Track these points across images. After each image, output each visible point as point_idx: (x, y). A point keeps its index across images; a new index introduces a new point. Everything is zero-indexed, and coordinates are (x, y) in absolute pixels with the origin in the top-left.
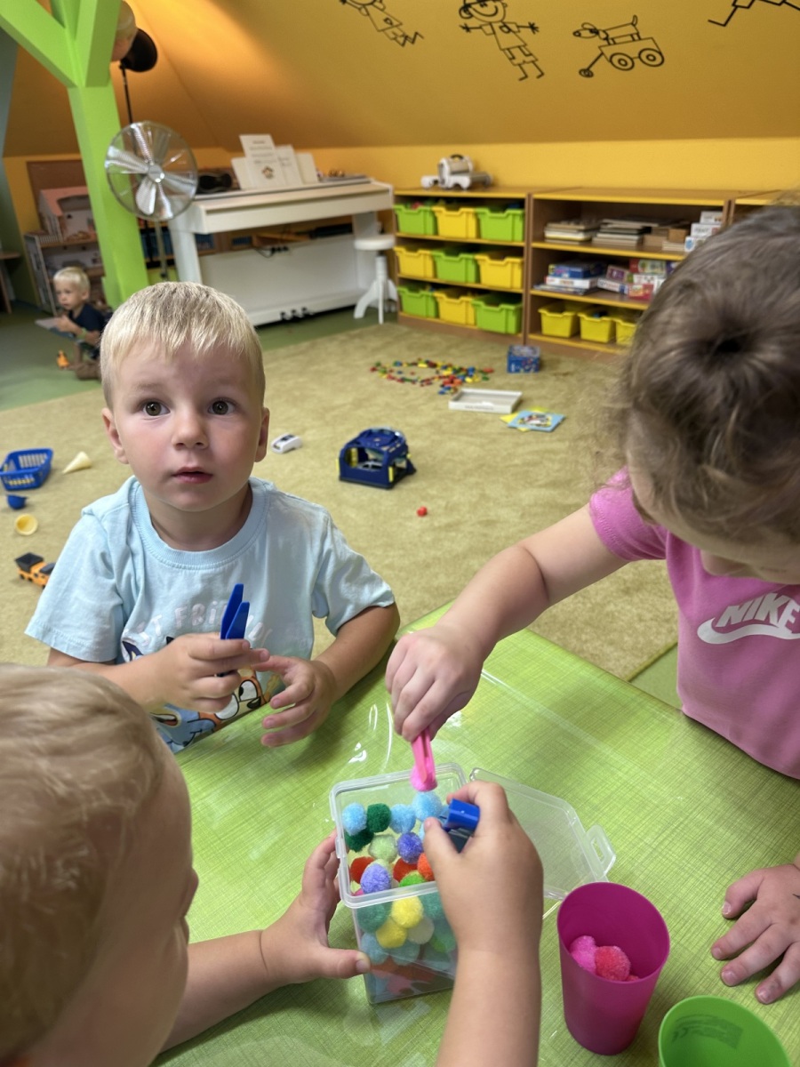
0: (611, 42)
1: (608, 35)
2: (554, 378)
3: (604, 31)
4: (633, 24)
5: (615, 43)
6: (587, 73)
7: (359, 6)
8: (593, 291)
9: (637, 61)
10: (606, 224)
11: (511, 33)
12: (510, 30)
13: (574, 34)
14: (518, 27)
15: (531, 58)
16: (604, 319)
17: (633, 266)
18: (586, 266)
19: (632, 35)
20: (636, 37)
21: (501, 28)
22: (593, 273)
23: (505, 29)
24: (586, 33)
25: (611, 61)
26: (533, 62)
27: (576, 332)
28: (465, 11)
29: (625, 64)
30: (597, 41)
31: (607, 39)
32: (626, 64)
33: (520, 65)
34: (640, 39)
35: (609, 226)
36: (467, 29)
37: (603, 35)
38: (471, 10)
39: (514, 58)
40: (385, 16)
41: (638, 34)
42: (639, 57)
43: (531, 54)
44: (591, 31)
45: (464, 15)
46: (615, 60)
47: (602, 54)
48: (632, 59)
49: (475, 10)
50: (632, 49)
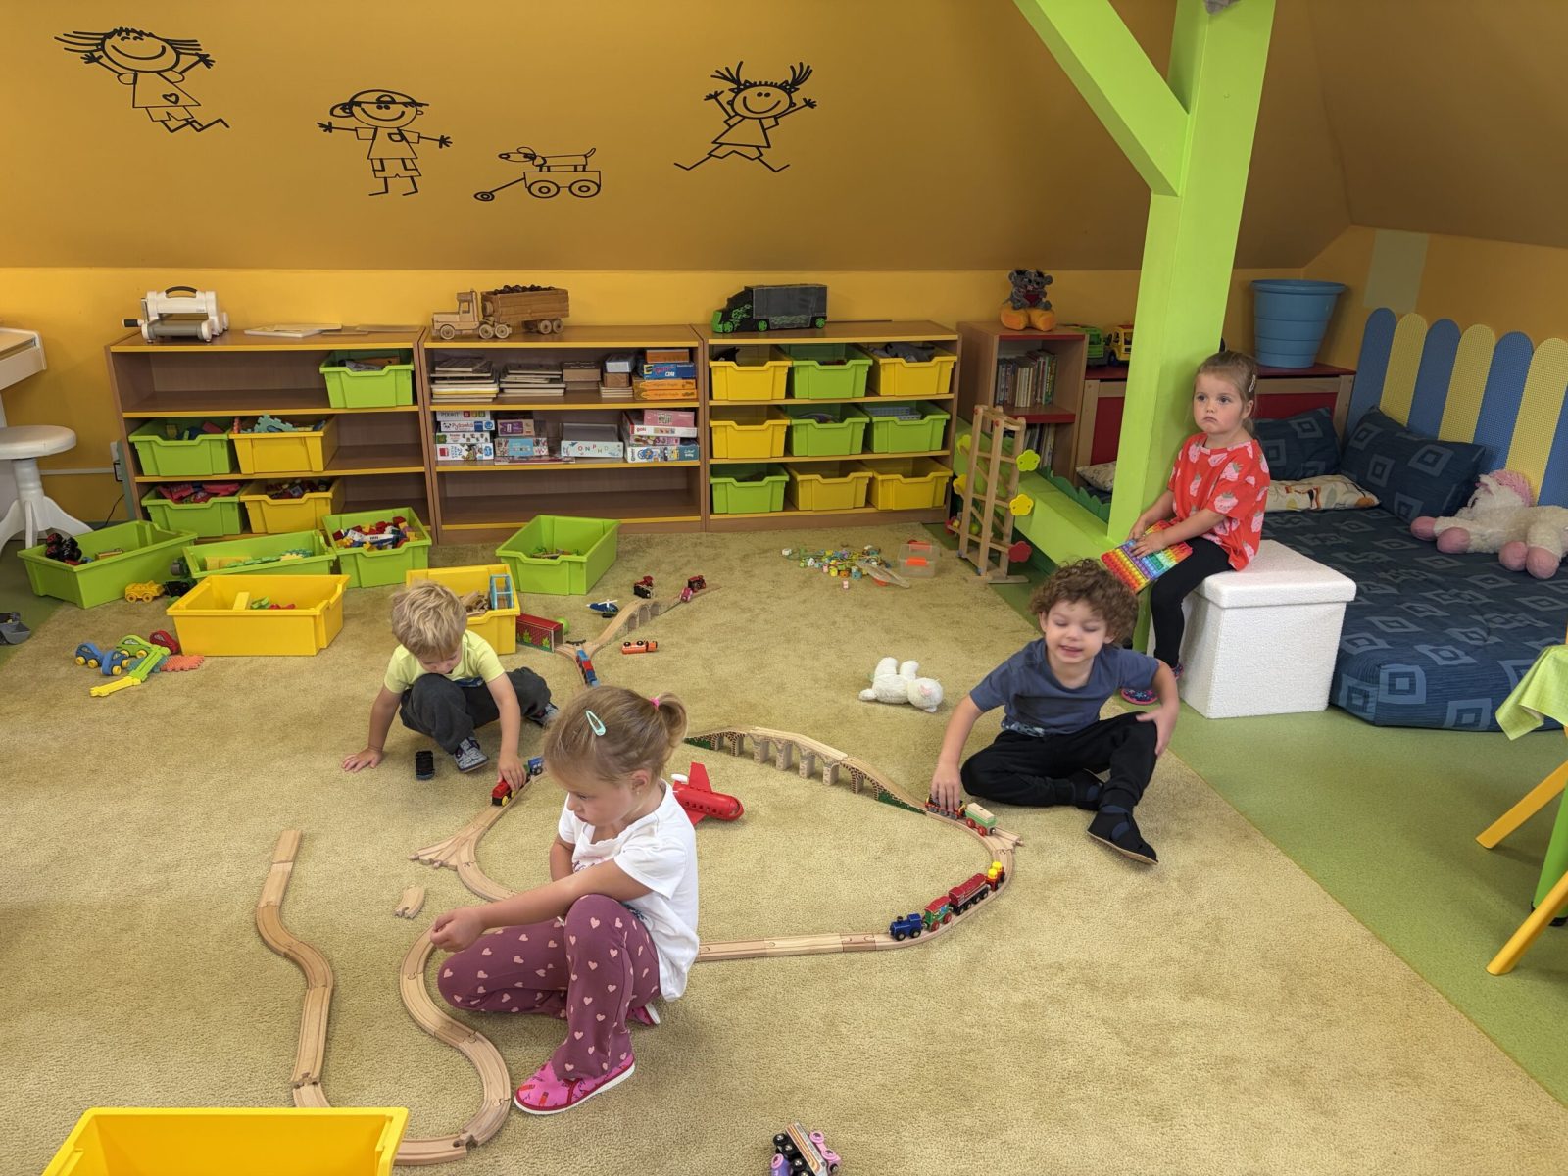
0: (545, 168)
1: (545, 162)
3: (543, 158)
4: (585, 156)
5: (549, 170)
6: (487, 196)
7: (121, 70)
9: (564, 192)
11: (404, 142)
12: (403, 138)
13: (500, 156)
14: (420, 137)
15: (415, 173)
19: (576, 166)
20: (580, 168)
21: (390, 135)
23: (398, 138)
24: (521, 157)
25: (529, 189)
26: (412, 178)
28: (343, 109)
29: (545, 193)
30: (529, 165)
31: (541, 166)
32: (549, 190)
33: (386, 179)
34: (584, 170)
36: (329, 128)
37: (539, 161)
38: (356, 109)
39: (383, 169)
40: (172, 89)
41: (584, 166)
42: (570, 188)
43: (416, 169)
44: (526, 155)
45: (338, 111)
46: (535, 188)
47: (525, 179)
48: (558, 188)
49: (363, 110)
50: (564, 179)
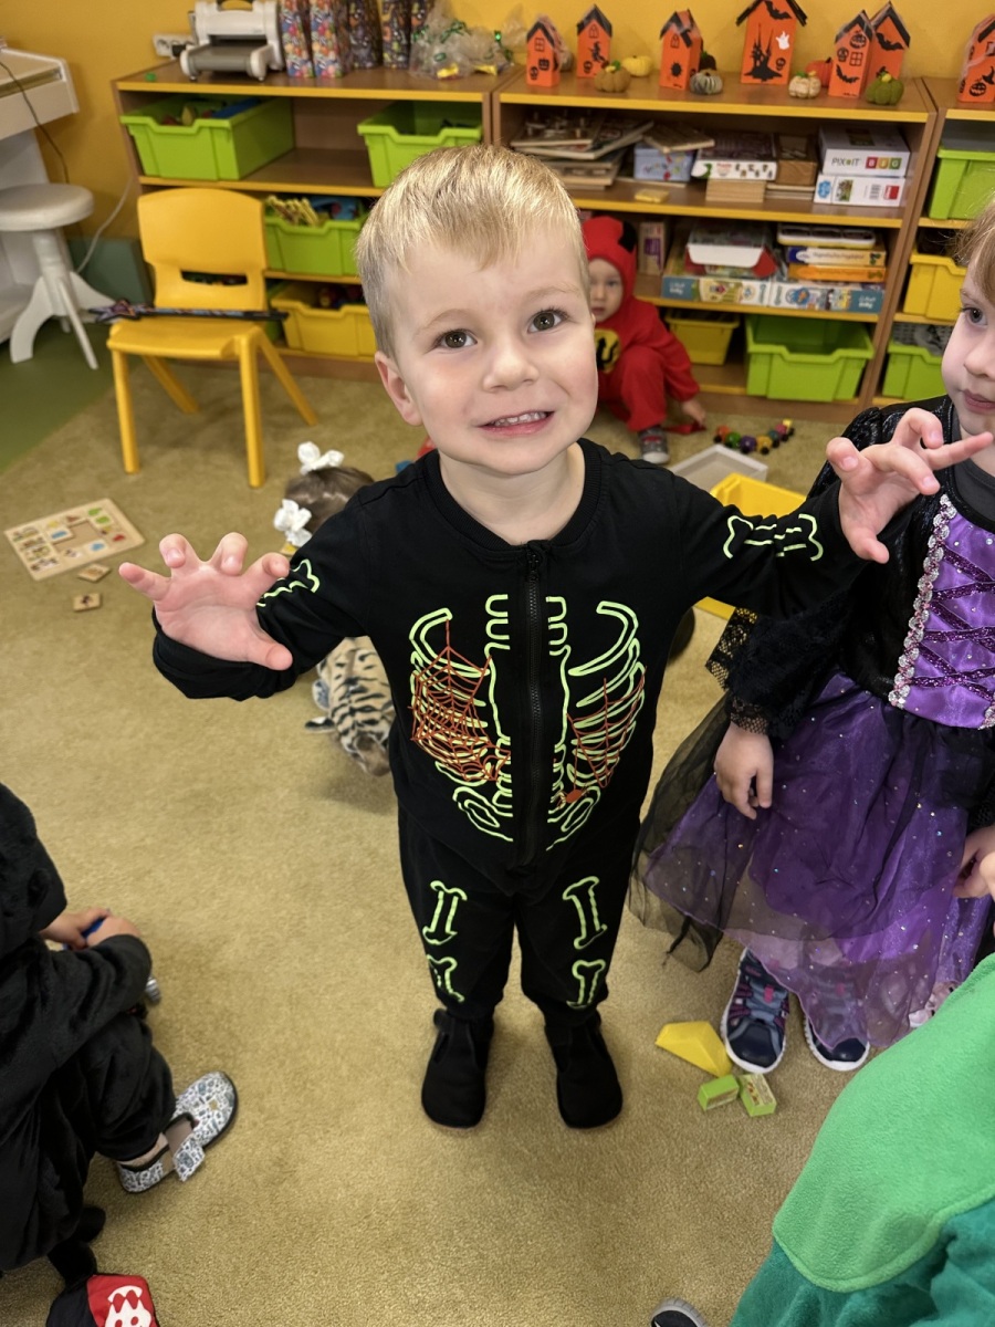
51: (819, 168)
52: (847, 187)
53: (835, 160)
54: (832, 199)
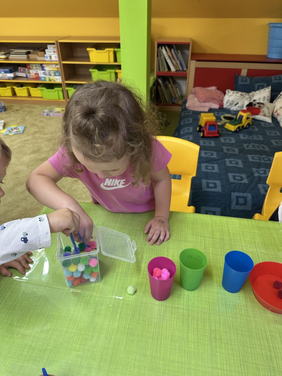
2: (13, 113)
8: (16, 77)
10: (12, 51)
16: (24, 87)
17: (28, 67)
18: (9, 68)
22: (13, 70)
27: (14, 94)
35: (14, 52)
51: (45, 53)
52: (50, 57)
53: (48, 52)
54: (49, 59)
